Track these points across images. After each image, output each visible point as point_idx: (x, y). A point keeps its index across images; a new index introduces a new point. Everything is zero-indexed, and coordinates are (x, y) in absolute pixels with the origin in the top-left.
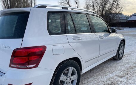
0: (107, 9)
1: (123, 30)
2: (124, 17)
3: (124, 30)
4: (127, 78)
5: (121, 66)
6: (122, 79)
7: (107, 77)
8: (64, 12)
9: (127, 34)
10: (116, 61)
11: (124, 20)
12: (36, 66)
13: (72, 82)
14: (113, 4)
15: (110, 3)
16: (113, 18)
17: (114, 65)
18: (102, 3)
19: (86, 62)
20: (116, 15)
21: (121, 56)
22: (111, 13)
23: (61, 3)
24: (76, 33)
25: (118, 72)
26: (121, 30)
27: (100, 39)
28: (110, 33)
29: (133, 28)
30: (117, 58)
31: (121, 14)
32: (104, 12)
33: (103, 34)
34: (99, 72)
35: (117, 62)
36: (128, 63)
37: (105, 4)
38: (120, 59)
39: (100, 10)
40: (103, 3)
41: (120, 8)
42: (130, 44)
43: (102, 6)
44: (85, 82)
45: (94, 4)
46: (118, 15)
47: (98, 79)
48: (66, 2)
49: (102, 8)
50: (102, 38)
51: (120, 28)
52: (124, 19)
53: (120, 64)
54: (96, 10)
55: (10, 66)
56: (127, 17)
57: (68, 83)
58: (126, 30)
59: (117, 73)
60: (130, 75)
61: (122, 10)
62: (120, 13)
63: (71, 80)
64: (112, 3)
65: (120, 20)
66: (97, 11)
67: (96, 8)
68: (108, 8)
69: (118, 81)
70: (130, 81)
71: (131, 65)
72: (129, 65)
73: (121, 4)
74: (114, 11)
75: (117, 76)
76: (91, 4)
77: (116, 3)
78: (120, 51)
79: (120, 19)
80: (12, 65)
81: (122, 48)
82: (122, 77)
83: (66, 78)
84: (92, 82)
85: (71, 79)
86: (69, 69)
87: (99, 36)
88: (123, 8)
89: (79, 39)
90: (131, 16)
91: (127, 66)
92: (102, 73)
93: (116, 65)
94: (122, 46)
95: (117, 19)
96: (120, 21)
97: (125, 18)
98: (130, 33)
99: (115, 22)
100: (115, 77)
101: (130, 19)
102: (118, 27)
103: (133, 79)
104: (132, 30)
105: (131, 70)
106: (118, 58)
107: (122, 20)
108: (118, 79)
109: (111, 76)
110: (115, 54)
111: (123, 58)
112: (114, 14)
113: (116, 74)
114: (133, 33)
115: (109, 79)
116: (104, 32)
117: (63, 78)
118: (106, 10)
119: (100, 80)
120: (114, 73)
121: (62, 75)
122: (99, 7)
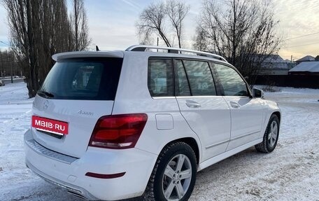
0: (244, 44)
1: (279, 93)
2: (284, 63)
3: (283, 92)
4: (282, 184)
5: (271, 163)
6: (272, 186)
7: (245, 181)
8: (172, 58)
9: (289, 101)
10: (262, 155)
11: (282, 69)
12: (132, 146)
13: (183, 181)
14: (257, 35)
15: (252, 32)
16: (259, 64)
17: (257, 162)
18: (234, 30)
19: (206, 148)
20: (265, 58)
21: (272, 144)
22: (255, 54)
23: (143, 26)
24: (191, 95)
25: (265, 173)
26: (275, 93)
27: (232, 108)
28: (251, 97)
29: (302, 90)
30: (263, 148)
31: (276, 57)
32: (237, 51)
33: (237, 99)
34: (229, 173)
35: (264, 157)
36: (286, 159)
37: (241, 33)
38: (271, 150)
39: (228, 47)
40: (237, 32)
41: (274, 44)
42: (292, 122)
43: (234, 37)
44: (203, 188)
45: (216, 33)
46: (269, 59)
47: (227, 184)
48: (154, 26)
49: (233, 42)
50: (237, 107)
51: (274, 88)
52: (283, 67)
53: (269, 161)
54: (221, 45)
55: (90, 144)
56: (291, 65)
57: (176, 182)
58: (287, 92)
59: (263, 175)
60: (287, 180)
61: (278, 47)
62: (274, 53)
63: (181, 179)
64: (256, 32)
65: (274, 69)
66: (223, 49)
67: (220, 41)
68: (248, 43)
69: (265, 188)
70: (287, 188)
71: (292, 162)
72: (288, 163)
73: (276, 36)
74: (259, 49)
75: (263, 180)
76: (210, 31)
77: (265, 33)
78: (270, 135)
79: (274, 67)
80: (93, 143)
81: (274, 129)
82: (272, 182)
83: (173, 172)
84: (217, 189)
85: (180, 176)
86: (179, 157)
87: (231, 102)
88: (281, 43)
89: (196, 106)
90: (298, 62)
91: (284, 163)
92: (234, 174)
93: (262, 162)
94: (274, 125)
95: (267, 66)
96: (272, 73)
97: (286, 67)
98: (295, 101)
99: (263, 73)
100: (259, 182)
101: (295, 69)
102: (269, 84)
103: (293, 185)
104: (299, 93)
105: (291, 172)
106: (266, 149)
107: (279, 69)
108: (264, 185)
109: (252, 179)
110: (261, 140)
111: (277, 150)
112: (260, 56)
113: (261, 177)
114: (301, 101)
115: (248, 184)
116: (239, 95)
117: (168, 171)
118: (243, 48)
119: (230, 186)
120: (259, 176)
121: (168, 166)
122: (226, 40)
